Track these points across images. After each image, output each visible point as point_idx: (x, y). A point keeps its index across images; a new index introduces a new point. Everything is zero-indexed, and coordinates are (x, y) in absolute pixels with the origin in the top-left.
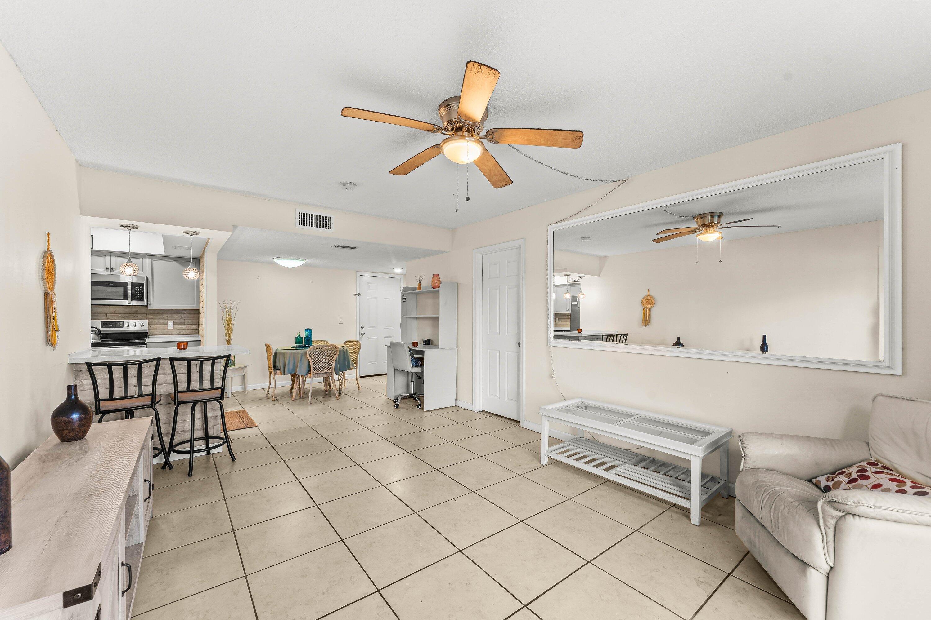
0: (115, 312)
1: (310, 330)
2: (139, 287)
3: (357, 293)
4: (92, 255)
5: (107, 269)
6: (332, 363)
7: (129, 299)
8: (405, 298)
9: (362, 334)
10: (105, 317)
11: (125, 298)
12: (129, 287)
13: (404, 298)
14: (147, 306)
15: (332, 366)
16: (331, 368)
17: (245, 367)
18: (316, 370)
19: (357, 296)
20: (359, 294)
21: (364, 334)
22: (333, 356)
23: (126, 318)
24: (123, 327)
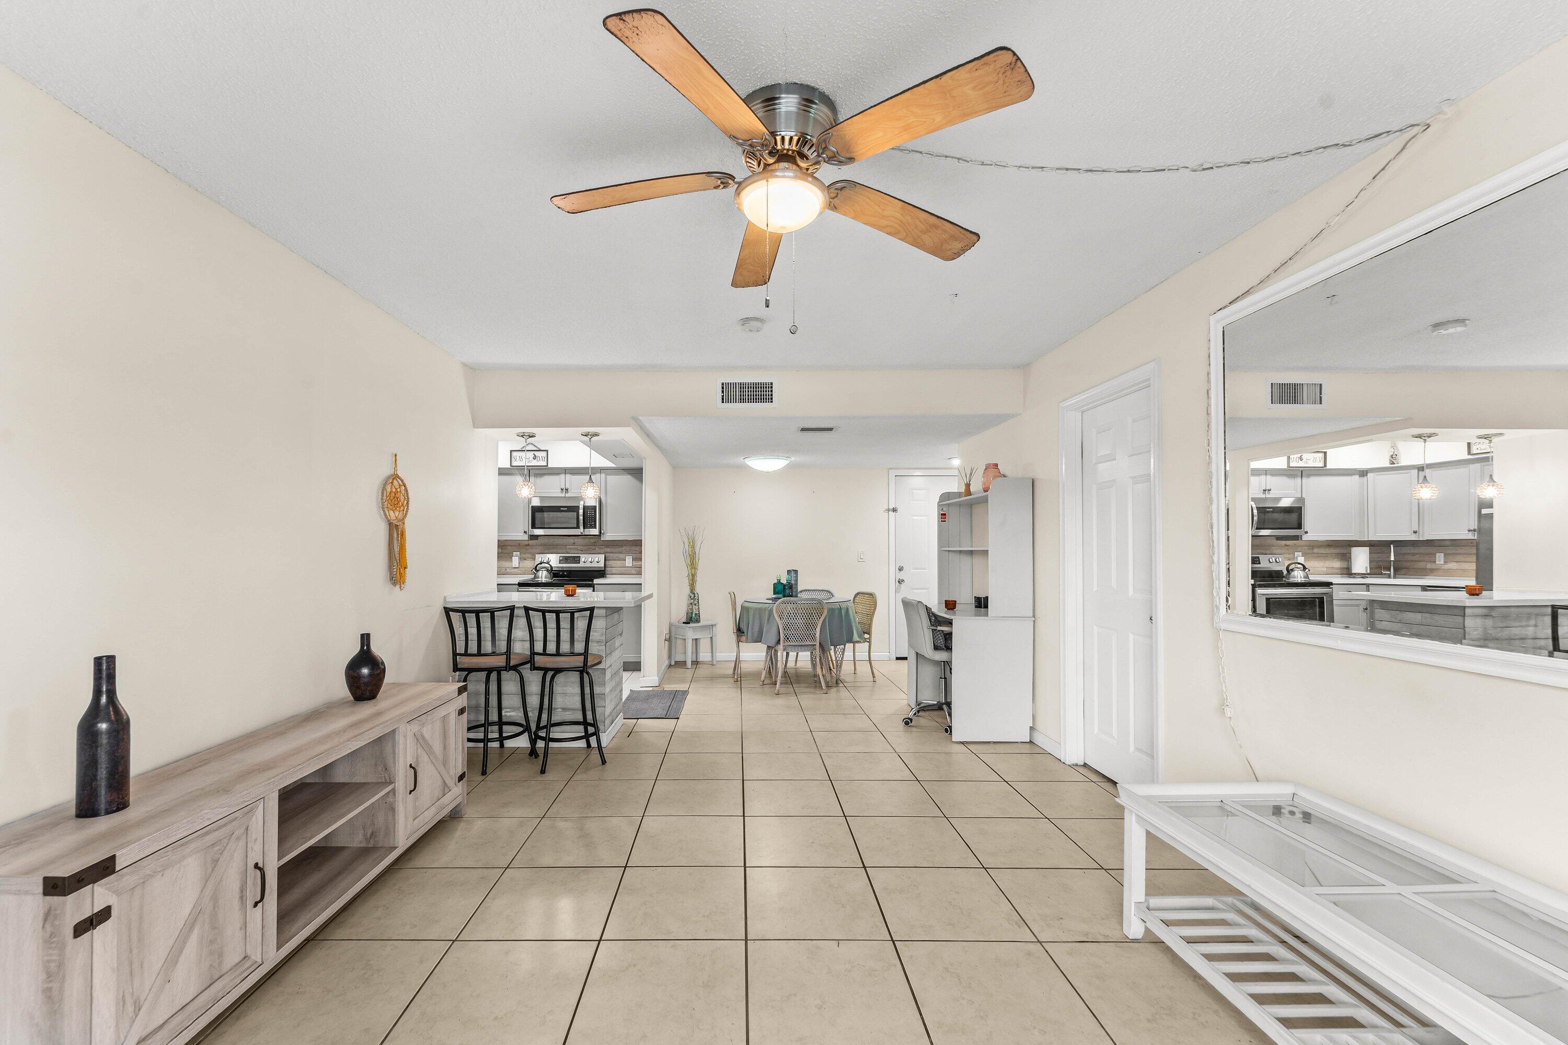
0: (574, 543)
1: (796, 572)
2: (592, 511)
3: (891, 507)
4: (500, 474)
5: (562, 490)
6: (815, 629)
7: (582, 527)
8: (945, 514)
9: (900, 582)
10: (564, 551)
11: (578, 527)
12: (581, 511)
13: (942, 514)
14: (600, 536)
15: (815, 634)
16: (814, 638)
17: (712, 625)
18: (788, 639)
19: (891, 513)
20: (894, 510)
21: (903, 581)
22: (817, 618)
23: (585, 552)
24: (579, 563)
